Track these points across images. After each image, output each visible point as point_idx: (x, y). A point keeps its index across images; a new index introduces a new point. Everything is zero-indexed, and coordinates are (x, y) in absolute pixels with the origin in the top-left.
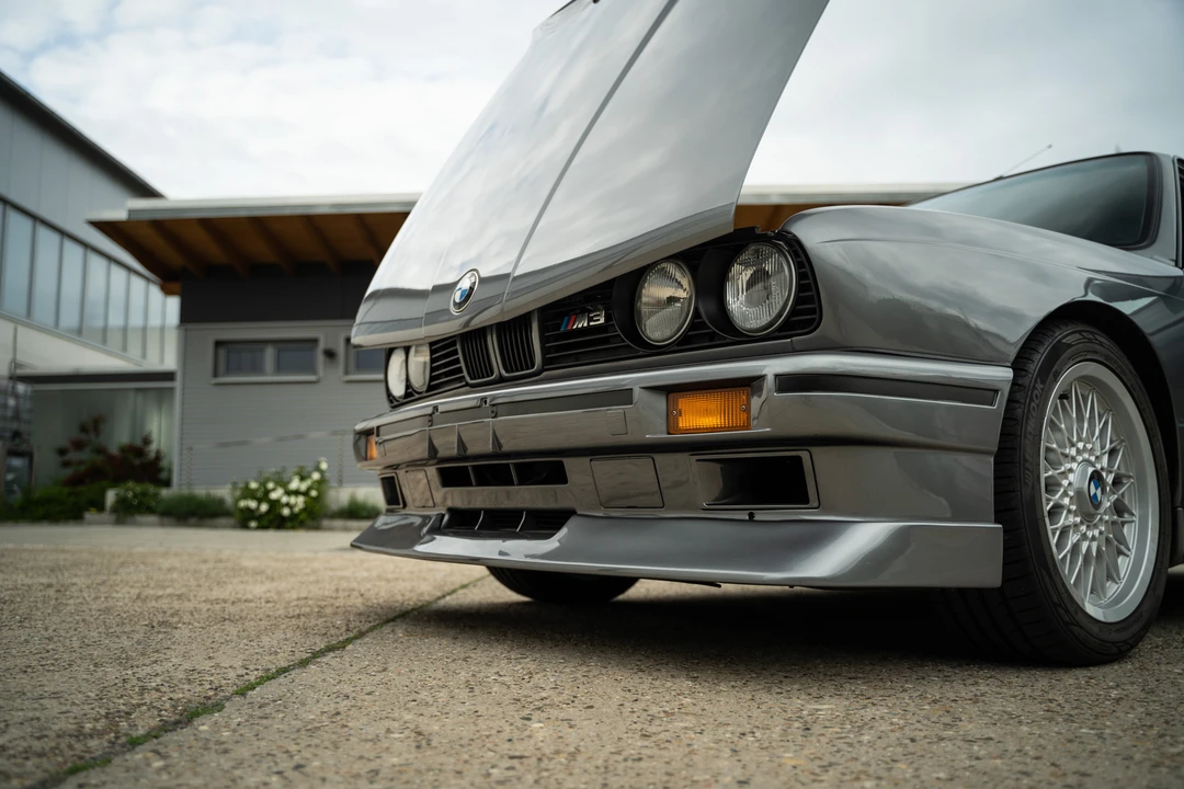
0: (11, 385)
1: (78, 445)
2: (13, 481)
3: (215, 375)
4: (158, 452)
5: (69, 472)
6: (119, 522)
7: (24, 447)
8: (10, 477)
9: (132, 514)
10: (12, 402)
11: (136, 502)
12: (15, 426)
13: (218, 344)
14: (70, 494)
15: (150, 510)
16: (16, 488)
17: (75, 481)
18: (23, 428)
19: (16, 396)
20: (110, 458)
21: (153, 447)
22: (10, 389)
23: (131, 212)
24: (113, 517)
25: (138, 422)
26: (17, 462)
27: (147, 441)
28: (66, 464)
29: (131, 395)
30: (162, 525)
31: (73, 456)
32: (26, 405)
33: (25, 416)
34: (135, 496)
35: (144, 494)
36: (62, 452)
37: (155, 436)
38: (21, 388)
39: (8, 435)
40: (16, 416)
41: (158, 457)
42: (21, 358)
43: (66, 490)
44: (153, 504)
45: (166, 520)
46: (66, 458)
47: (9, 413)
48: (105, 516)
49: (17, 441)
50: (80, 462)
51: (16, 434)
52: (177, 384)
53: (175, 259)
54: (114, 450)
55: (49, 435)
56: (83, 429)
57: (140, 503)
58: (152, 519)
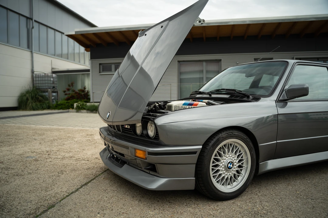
0: (51, 74)
1: (68, 90)
2: (54, 99)
3: (100, 73)
4: (88, 91)
5: (66, 96)
6: (77, 112)
7: (56, 90)
8: (53, 98)
9: (80, 110)
10: (52, 79)
11: (81, 107)
12: (53, 85)
13: (100, 64)
14: (67, 103)
15: (84, 109)
16: (54, 101)
17: (68, 99)
18: (55, 85)
19: (53, 78)
20: (76, 93)
21: (87, 89)
22: (51, 76)
23: (76, 32)
24: (76, 110)
25: (83, 83)
26: (54, 94)
27: (85, 88)
28: (66, 94)
29: (81, 75)
30: (87, 113)
31: (67, 92)
32: (56, 80)
33: (55, 83)
34: (81, 105)
35: (83, 105)
36: (64, 92)
37: (87, 87)
38: (54, 75)
39: (52, 87)
40: (53, 83)
41: (88, 92)
42: (54, 67)
43: (66, 101)
44: (85, 107)
45: (88, 111)
46: (66, 93)
47: (52, 82)
48: (74, 110)
49: (54, 89)
50: (69, 94)
51: (54, 87)
52: (90, 73)
53: (88, 43)
54: (77, 91)
55: (61, 87)
56: (69, 86)
57: (82, 107)
58: (85, 111)
